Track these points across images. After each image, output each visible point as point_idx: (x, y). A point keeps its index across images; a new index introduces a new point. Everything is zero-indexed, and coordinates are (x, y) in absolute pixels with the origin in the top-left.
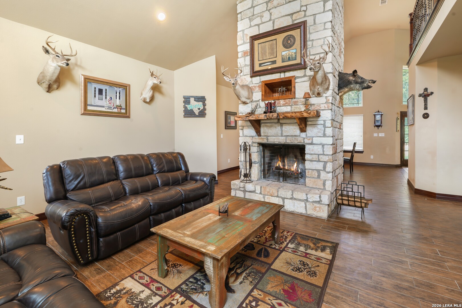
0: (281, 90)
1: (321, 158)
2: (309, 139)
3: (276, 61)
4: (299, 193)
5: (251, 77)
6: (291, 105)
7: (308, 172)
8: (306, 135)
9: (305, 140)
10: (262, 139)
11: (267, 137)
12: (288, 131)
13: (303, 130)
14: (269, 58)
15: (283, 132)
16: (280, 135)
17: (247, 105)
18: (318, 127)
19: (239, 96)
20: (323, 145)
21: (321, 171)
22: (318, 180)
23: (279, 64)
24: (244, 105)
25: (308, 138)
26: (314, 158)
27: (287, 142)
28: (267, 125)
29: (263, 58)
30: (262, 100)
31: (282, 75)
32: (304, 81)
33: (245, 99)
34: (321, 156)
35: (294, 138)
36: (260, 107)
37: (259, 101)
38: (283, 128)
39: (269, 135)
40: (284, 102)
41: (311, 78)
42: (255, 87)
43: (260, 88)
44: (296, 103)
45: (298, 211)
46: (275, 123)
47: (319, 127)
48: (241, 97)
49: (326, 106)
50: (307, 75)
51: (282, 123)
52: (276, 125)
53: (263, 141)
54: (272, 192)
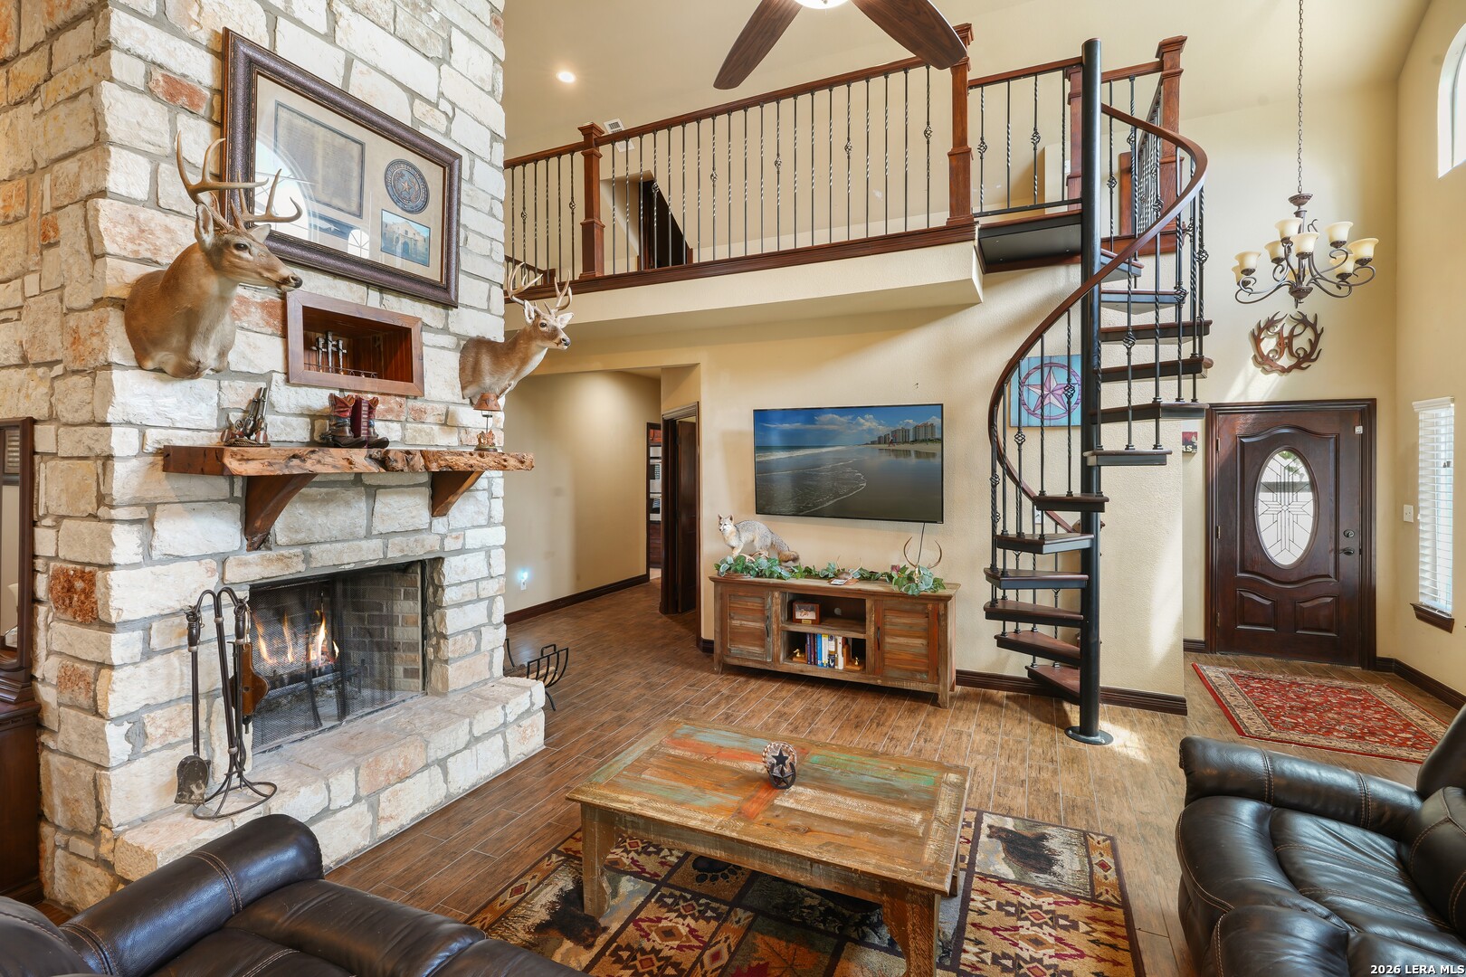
0: (325, 346)
1: (484, 589)
2: (457, 538)
6: (403, 419)
7: (453, 644)
8: (449, 524)
9: (446, 541)
10: (281, 559)
11: (305, 548)
12: (393, 516)
13: (439, 509)
15: (376, 522)
16: (363, 532)
18: (479, 497)
20: (487, 551)
21: (483, 629)
22: (478, 657)
25: (454, 534)
26: (466, 596)
27: (390, 555)
28: (307, 495)
30: (290, 381)
31: (375, 300)
32: (443, 348)
34: (483, 584)
35: (412, 539)
36: (271, 408)
37: (267, 377)
38: (378, 506)
39: (317, 537)
40: (383, 403)
41: (463, 343)
44: (419, 417)
45: (487, 773)
46: (346, 484)
50: (452, 329)
51: (370, 486)
52: (350, 494)
53: (288, 567)
54: (405, 763)
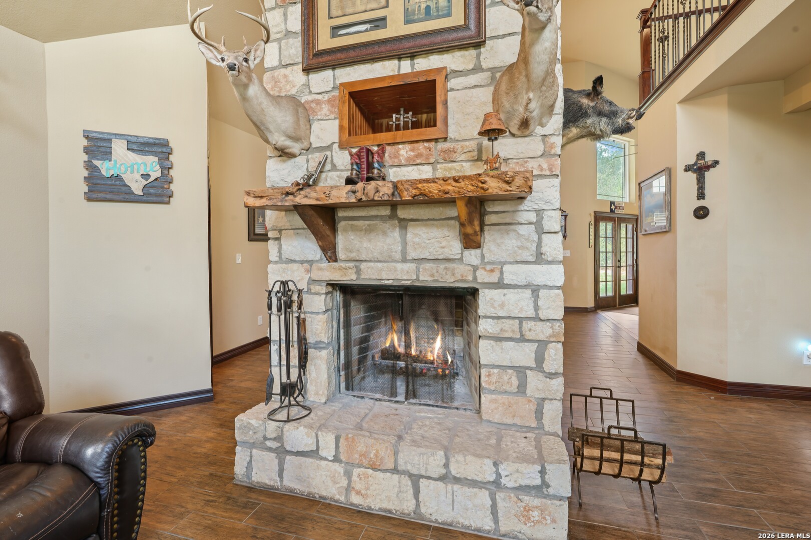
0: (398, 119)
1: (530, 330)
2: (492, 271)
3: (384, 19)
4: (470, 458)
5: (307, 70)
6: (432, 160)
7: (489, 375)
8: (483, 256)
9: (479, 273)
10: (340, 269)
11: (357, 264)
12: (423, 245)
13: (471, 242)
14: (363, 8)
15: (410, 249)
16: (398, 256)
17: (293, 160)
18: (521, 232)
19: (264, 124)
20: (535, 290)
21: (528, 372)
22: (521, 399)
23: (396, 28)
24: (284, 161)
25: (489, 267)
26: (506, 331)
27: (421, 278)
28: (357, 226)
29: (342, 8)
30: (342, 147)
31: (406, 66)
32: (475, 86)
33: (283, 138)
34: (527, 325)
35: (442, 267)
36: (334, 168)
37: (329, 147)
38: (409, 236)
39: (363, 257)
40: (412, 150)
42: (318, 102)
43: (333, 106)
44: (448, 157)
45: (467, 523)
46: (382, 218)
47: (523, 230)
48: (270, 132)
49: (545, 166)
50: (484, 65)
51: (404, 219)
52: (387, 225)
53: (346, 275)
54: (376, 456)
